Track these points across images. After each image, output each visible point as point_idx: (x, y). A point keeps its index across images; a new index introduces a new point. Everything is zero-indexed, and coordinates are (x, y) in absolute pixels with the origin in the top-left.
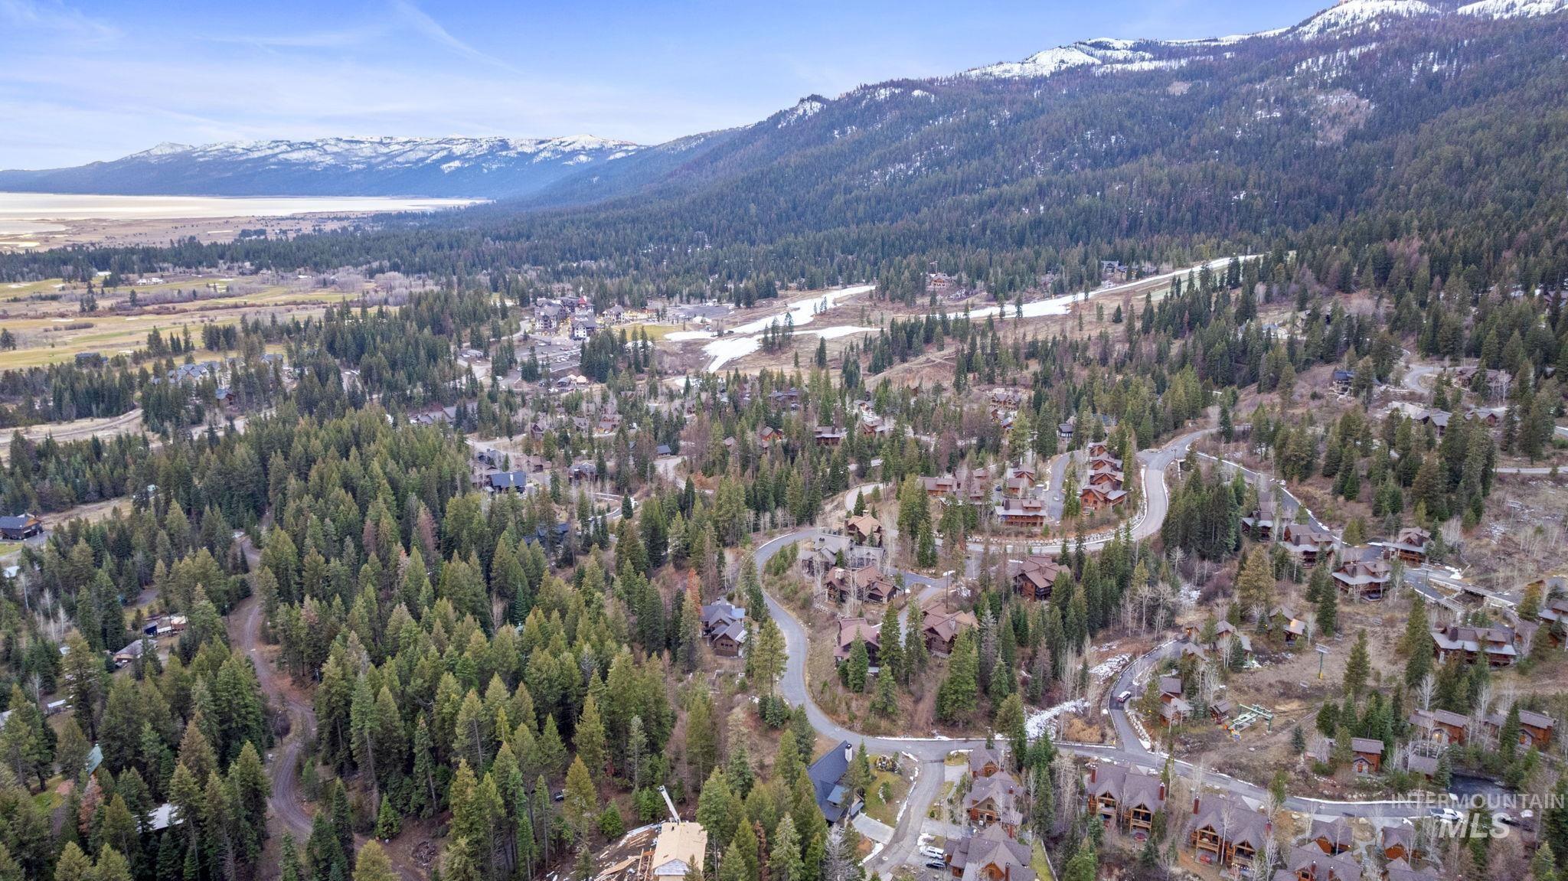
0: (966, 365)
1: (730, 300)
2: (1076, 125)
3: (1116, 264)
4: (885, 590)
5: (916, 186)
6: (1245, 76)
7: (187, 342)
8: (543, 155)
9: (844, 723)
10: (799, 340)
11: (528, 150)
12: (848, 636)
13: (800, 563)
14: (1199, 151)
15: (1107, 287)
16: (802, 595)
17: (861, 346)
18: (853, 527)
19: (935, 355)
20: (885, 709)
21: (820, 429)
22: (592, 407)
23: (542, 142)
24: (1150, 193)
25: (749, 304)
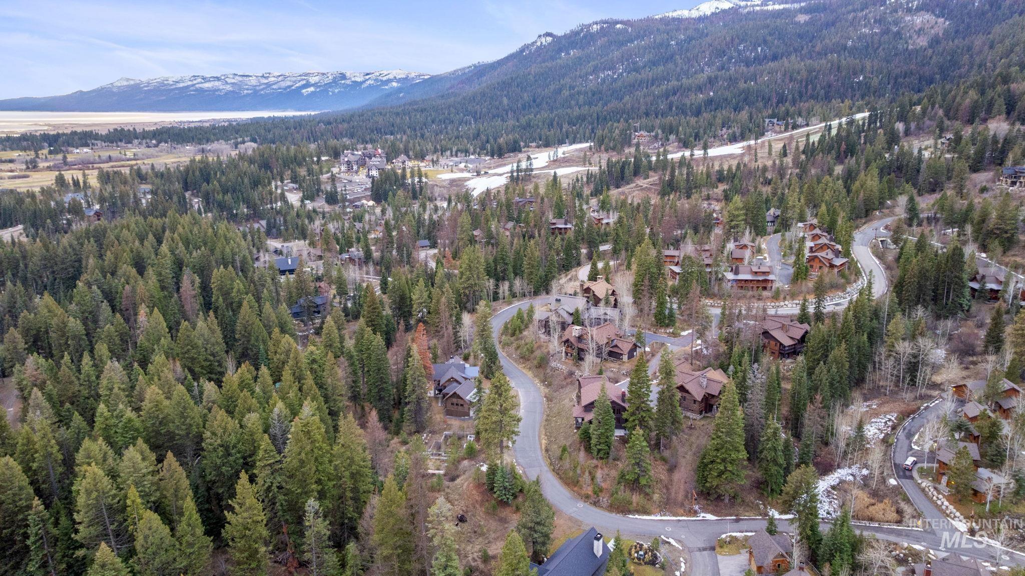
0: (668, 188)
1: (487, 154)
2: (732, 40)
3: (775, 120)
4: (625, 347)
5: (619, 83)
6: (850, 8)
7: (85, 183)
8: (368, 82)
9: (587, 497)
10: (537, 177)
11: (359, 80)
12: (590, 394)
13: (536, 323)
14: (823, 53)
15: (769, 136)
16: (538, 353)
17: (585, 179)
18: (587, 290)
19: (642, 182)
20: (637, 481)
21: (554, 221)
22: (373, 218)
23: (368, 74)
24: (791, 80)
25: (500, 155)
